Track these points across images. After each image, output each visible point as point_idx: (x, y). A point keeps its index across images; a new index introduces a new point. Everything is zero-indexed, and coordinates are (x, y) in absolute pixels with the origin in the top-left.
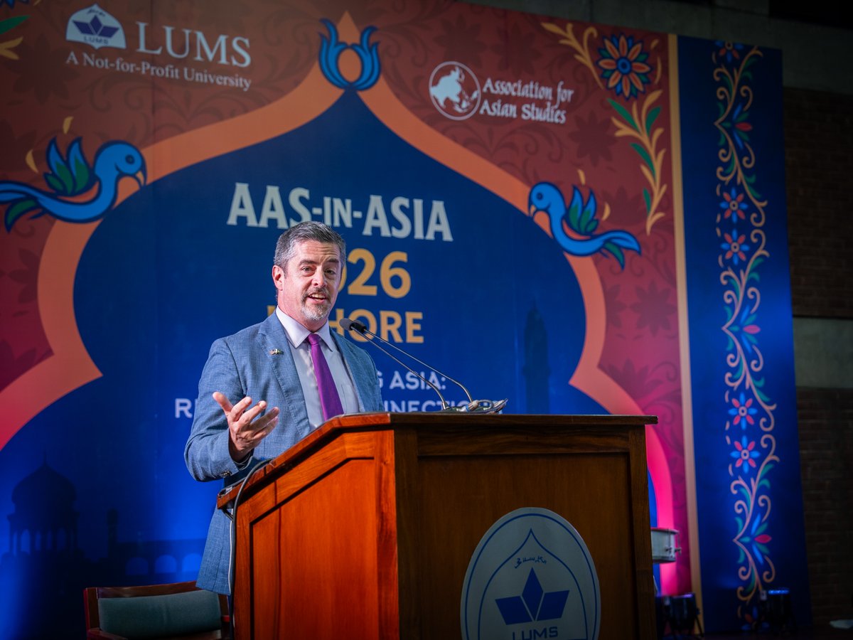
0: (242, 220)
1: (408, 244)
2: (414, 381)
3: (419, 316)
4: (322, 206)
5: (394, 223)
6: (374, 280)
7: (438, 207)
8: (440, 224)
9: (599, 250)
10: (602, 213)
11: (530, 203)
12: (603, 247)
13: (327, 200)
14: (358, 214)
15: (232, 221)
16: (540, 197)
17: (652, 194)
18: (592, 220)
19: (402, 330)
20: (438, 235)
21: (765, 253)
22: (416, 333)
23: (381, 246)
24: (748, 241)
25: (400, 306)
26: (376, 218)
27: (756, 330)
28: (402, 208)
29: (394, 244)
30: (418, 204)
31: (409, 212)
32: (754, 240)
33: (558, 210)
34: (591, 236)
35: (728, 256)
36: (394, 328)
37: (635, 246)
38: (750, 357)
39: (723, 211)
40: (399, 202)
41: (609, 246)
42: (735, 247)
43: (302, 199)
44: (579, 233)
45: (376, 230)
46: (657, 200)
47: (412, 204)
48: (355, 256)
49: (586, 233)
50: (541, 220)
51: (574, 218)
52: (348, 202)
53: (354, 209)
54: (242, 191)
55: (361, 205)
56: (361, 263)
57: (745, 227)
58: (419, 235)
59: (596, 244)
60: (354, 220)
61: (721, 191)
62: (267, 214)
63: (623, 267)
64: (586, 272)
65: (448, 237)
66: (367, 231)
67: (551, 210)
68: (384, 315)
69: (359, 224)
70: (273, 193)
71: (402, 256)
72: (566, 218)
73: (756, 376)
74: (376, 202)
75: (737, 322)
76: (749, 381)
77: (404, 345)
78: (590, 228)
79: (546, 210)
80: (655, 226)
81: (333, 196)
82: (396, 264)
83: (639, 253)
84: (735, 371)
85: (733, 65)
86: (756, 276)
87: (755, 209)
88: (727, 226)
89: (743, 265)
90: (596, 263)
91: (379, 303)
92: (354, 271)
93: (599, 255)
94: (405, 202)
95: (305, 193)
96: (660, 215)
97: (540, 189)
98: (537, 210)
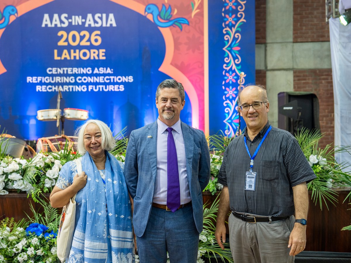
0: (46, 25)
1: (101, 28)
2: (102, 70)
3: (104, 50)
4: (71, 18)
5: (95, 22)
6: (89, 40)
7: (111, 16)
8: (112, 21)
9: (172, 25)
10: (174, 11)
11: (145, 11)
12: (174, 24)
13: (73, 17)
14: (84, 20)
15: (43, 25)
16: (149, 9)
17: (195, 4)
18: (170, 15)
19: (98, 55)
20: (111, 25)
21: (245, 21)
22: (103, 56)
23: (91, 30)
24: (236, 17)
25: (98, 48)
26: (90, 21)
27: (239, 48)
28: (99, 17)
29: (96, 29)
30: (104, 15)
31: (101, 18)
32: (239, 16)
34: (169, 20)
35: (227, 23)
36: (95, 55)
37: (187, 22)
38: (235, 58)
39: (225, 7)
40: (97, 15)
41: (176, 23)
42: (230, 19)
43: (65, 17)
44: (164, 20)
45: (90, 25)
46: (197, 5)
47: (102, 16)
48: (82, 33)
49: (167, 20)
50: (150, 17)
51: (162, 15)
52: (80, 17)
53: (82, 18)
54: (46, 16)
55: (85, 17)
56: (84, 36)
57: (235, 12)
58: (104, 25)
59: (171, 23)
60: (82, 22)
62: (54, 23)
63: (181, 30)
64: (167, 33)
65: (114, 25)
66: (87, 25)
67: (153, 13)
68: (92, 51)
69: (84, 23)
70: (56, 16)
71: (98, 32)
72: (159, 15)
73: (237, 65)
74: (90, 16)
75: (230, 46)
76: (234, 67)
77: (99, 60)
78: (169, 18)
79: (152, 13)
80: (196, 15)
81: (75, 15)
82: (97, 35)
83: (188, 25)
84: (228, 64)
86: (239, 29)
87: (240, 5)
88: (227, 12)
89: (234, 26)
90: (171, 30)
91: (91, 47)
92: (82, 38)
93: (172, 27)
94: (100, 15)
95: (66, 15)
96: (198, 11)
97: (149, 6)
98: (148, 13)
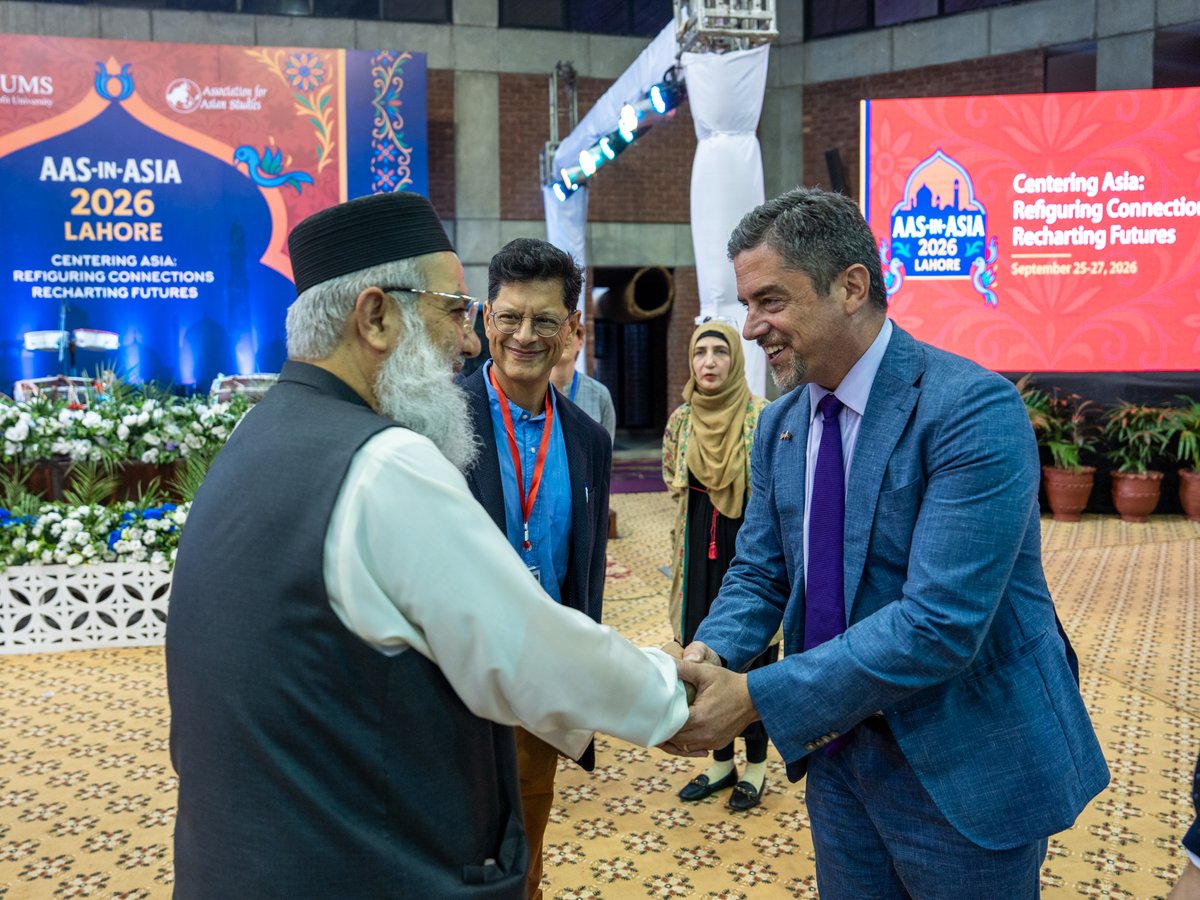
0: (49, 177)
1: (153, 186)
2: (156, 261)
3: (159, 225)
4: (96, 166)
5: (142, 174)
6: (131, 206)
7: (172, 164)
8: (173, 173)
9: (283, 184)
10: (286, 160)
11: (235, 157)
12: (287, 181)
13: (100, 164)
14: (120, 171)
15: (43, 177)
16: (242, 154)
17: (323, 148)
18: (279, 166)
19: (148, 234)
20: (172, 180)
21: (410, 181)
22: (158, 235)
23: (134, 188)
24: (396, 174)
25: (148, 220)
26: (131, 171)
28: (149, 166)
29: (143, 186)
30: (159, 163)
31: (153, 168)
32: (400, 172)
33: (254, 162)
34: (278, 176)
35: (380, 183)
36: (144, 234)
37: (309, 180)
39: (376, 157)
40: (146, 163)
41: (291, 181)
42: (386, 178)
43: (85, 165)
44: (269, 173)
45: (132, 179)
46: (327, 151)
47: (154, 163)
48: (119, 193)
49: (274, 174)
50: (243, 168)
51: (266, 164)
52: (114, 164)
53: (118, 167)
54: (49, 162)
55: (122, 165)
56: (122, 199)
57: (394, 166)
58: (159, 180)
59: (281, 180)
60: (118, 175)
61: (376, 143)
62: (64, 173)
63: (300, 193)
64: (274, 198)
65: (178, 180)
66: (126, 179)
67: (250, 162)
68: (137, 225)
69: (120, 176)
70: (67, 162)
71: (148, 193)
72: (260, 165)
74: (131, 163)
77: (150, 242)
78: (277, 171)
79: (246, 161)
80: (326, 168)
81: (104, 161)
82: (145, 197)
83: (312, 183)
85: (387, 65)
87: (401, 154)
88: (380, 165)
90: (281, 191)
91: (134, 219)
92: (118, 202)
93: (283, 187)
94: (150, 162)
95: (87, 160)
96: (329, 161)
98: (240, 161)
